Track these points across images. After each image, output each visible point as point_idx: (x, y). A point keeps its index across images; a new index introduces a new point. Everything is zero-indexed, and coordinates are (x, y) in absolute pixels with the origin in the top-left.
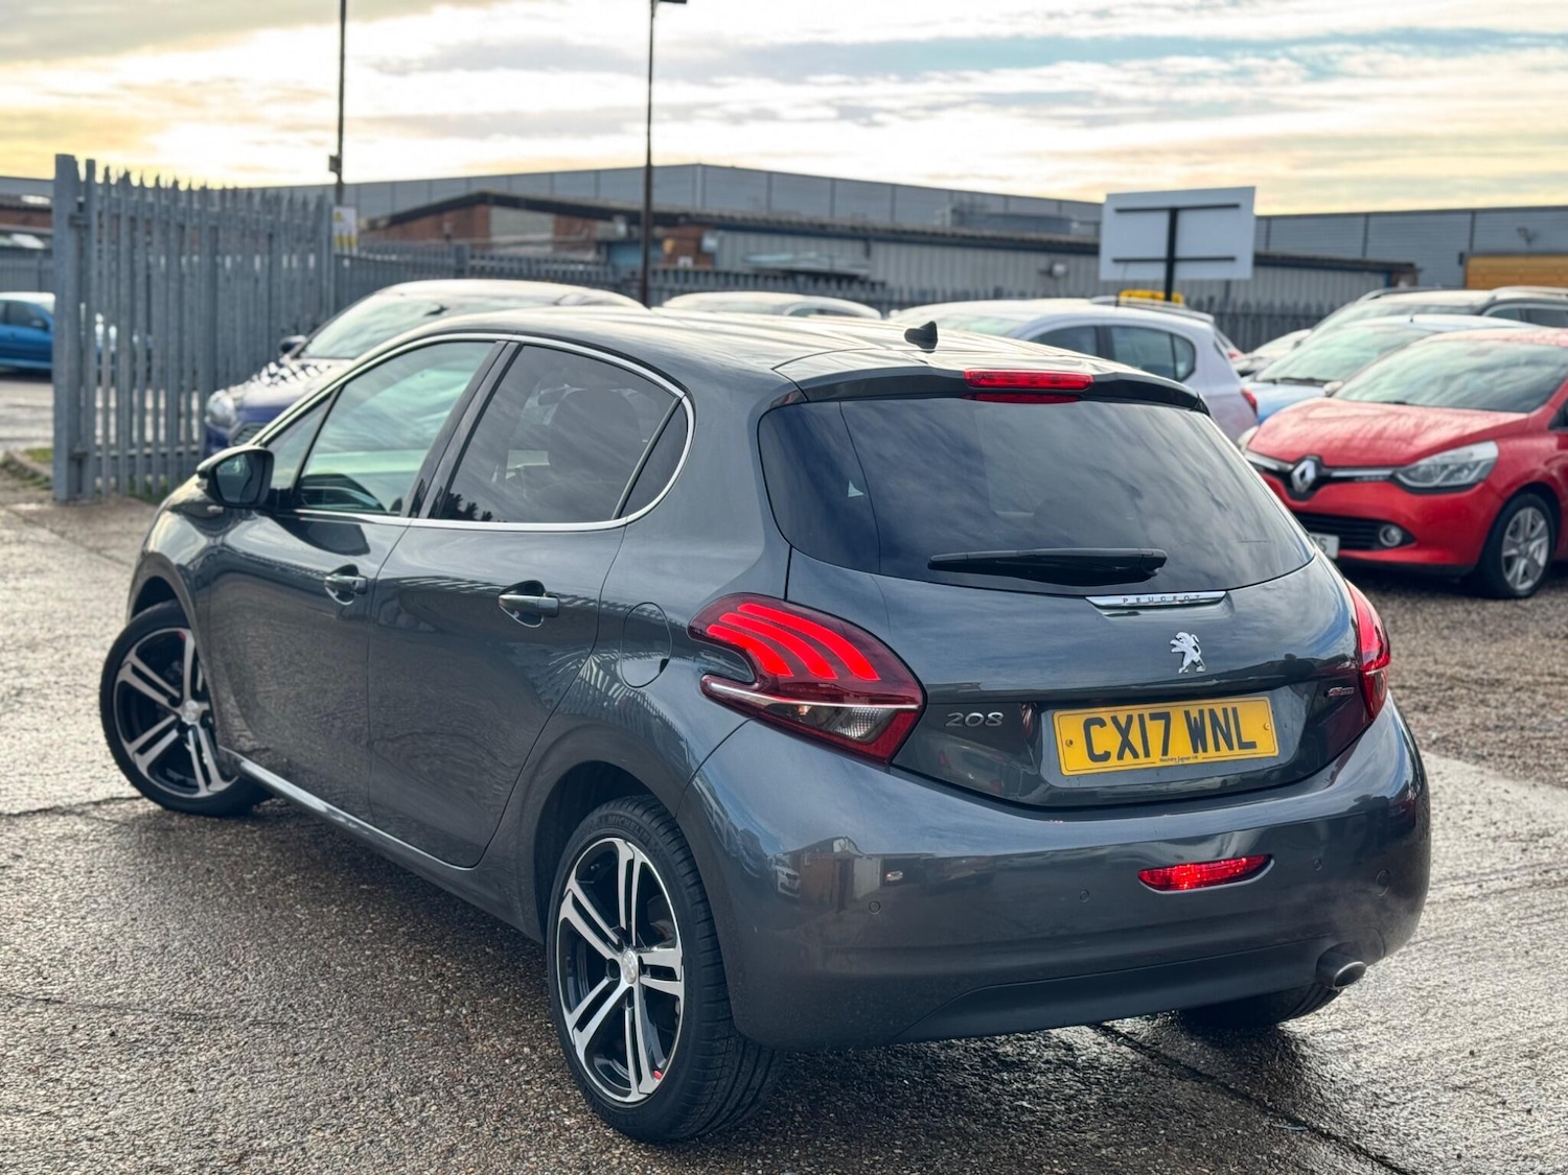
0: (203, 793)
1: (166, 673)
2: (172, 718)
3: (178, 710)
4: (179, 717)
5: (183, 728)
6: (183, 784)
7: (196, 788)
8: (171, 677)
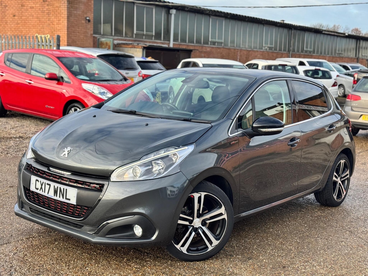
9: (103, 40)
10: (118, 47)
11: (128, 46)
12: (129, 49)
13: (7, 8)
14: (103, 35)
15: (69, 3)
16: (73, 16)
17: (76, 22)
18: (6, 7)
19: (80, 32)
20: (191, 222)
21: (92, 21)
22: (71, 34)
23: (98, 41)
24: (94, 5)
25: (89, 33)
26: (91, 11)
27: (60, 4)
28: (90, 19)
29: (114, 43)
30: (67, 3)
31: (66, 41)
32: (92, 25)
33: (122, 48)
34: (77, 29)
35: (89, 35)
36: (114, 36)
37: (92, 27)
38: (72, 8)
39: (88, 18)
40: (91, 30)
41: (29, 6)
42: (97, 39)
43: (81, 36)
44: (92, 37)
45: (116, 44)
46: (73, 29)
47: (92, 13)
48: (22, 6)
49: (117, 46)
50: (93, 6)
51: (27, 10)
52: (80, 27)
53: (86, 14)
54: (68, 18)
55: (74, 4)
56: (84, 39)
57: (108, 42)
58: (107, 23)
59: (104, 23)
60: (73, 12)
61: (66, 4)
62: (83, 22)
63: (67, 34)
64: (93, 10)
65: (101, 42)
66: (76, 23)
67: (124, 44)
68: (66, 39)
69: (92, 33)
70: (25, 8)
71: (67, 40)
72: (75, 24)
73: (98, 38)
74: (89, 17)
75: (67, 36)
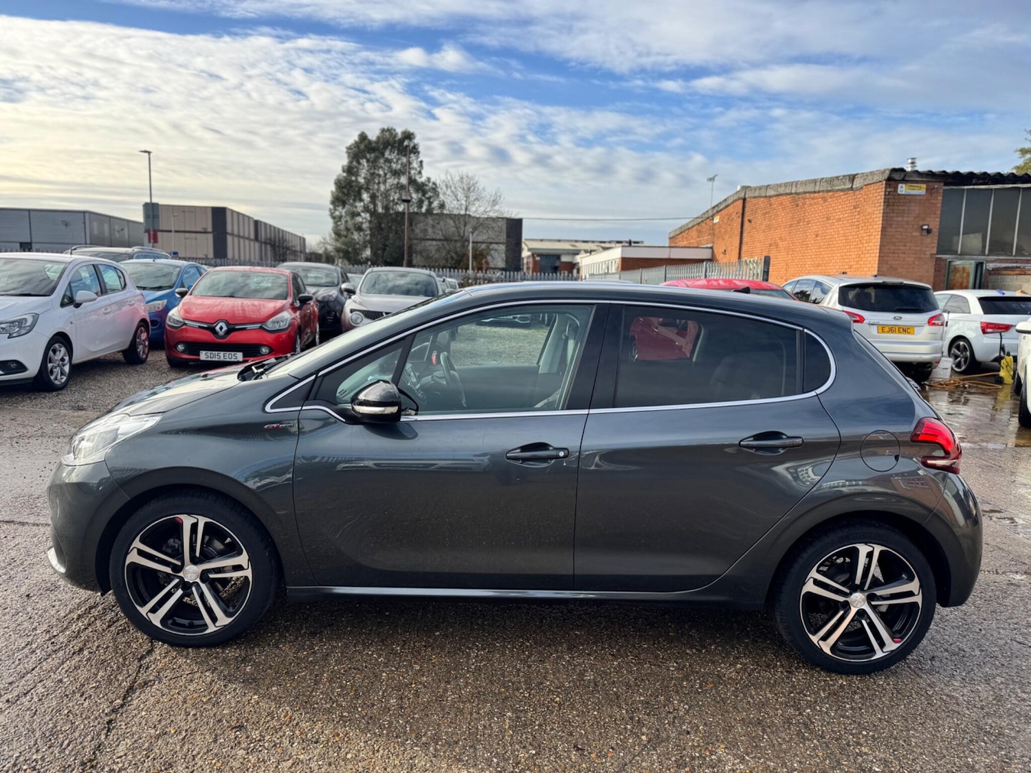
0: (212, 628)
1: (164, 548)
2: (177, 581)
3: (181, 574)
4: (182, 579)
5: (186, 586)
6: (191, 627)
7: (205, 626)
8: (169, 551)
9: (958, 263)
10: (995, 274)
11: (1012, 273)
12: (1015, 276)
13: (810, 225)
14: (960, 255)
15: (888, 205)
16: (893, 226)
17: (901, 235)
18: (808, 224)
19: (906, 252)
20: (177, 569)
21: (935, 231)
22: (888, 256)
23: (949, 266)
24: (942, 203)
25: (928, 253)
26: (935, 214)
27: (873, 209)
28: (930, 227)
29: (988, 267)
30: (884, 205)
31: (876, 269)
32: (937, 238)
33: (1002, 276)
34: (902, 248)
35: (928, 256)
36: (988, 255)
37: (936, 241)
38: (893, 212)
39: (925, 227)
40: (933, 247)
41: (836, 217)
42: (948, 263)
43: (909, 259)
44: (934, 260)
45: (991, 269)
46: (892, 247)
47: (937, 218)
48: (828, 219)
49: (993, 272)
50: (940, 205)
51: (833, 224)
52: (908, 244)
53: (923, 220)
54: (884, 229)
55: (898, 206)
56: (914, 263)
57: (967, 266)
58: (974, 232)
59: (963, 234)
60: (895, 219)
61: (882, 207)
62: (916, 234)
63: (879, 257)
64: (939, 212)
65: (955, 268)
66: (899, 237)
67: (1006, 268)
68: (876, 265)
69: (934, 251)
70: (831, 221)
71: (878, 267)
72: (897, 239)
73: (948, 260)
74: (928, 225)
75: (879, 260)
